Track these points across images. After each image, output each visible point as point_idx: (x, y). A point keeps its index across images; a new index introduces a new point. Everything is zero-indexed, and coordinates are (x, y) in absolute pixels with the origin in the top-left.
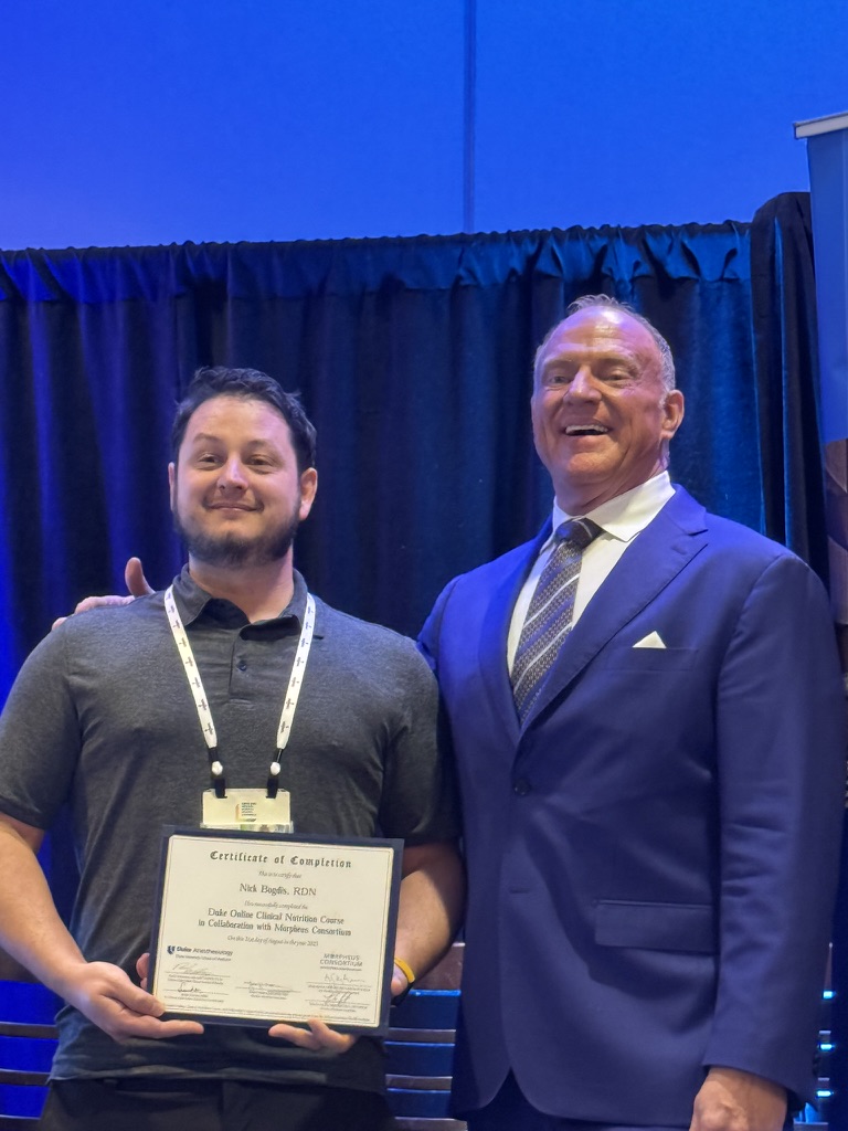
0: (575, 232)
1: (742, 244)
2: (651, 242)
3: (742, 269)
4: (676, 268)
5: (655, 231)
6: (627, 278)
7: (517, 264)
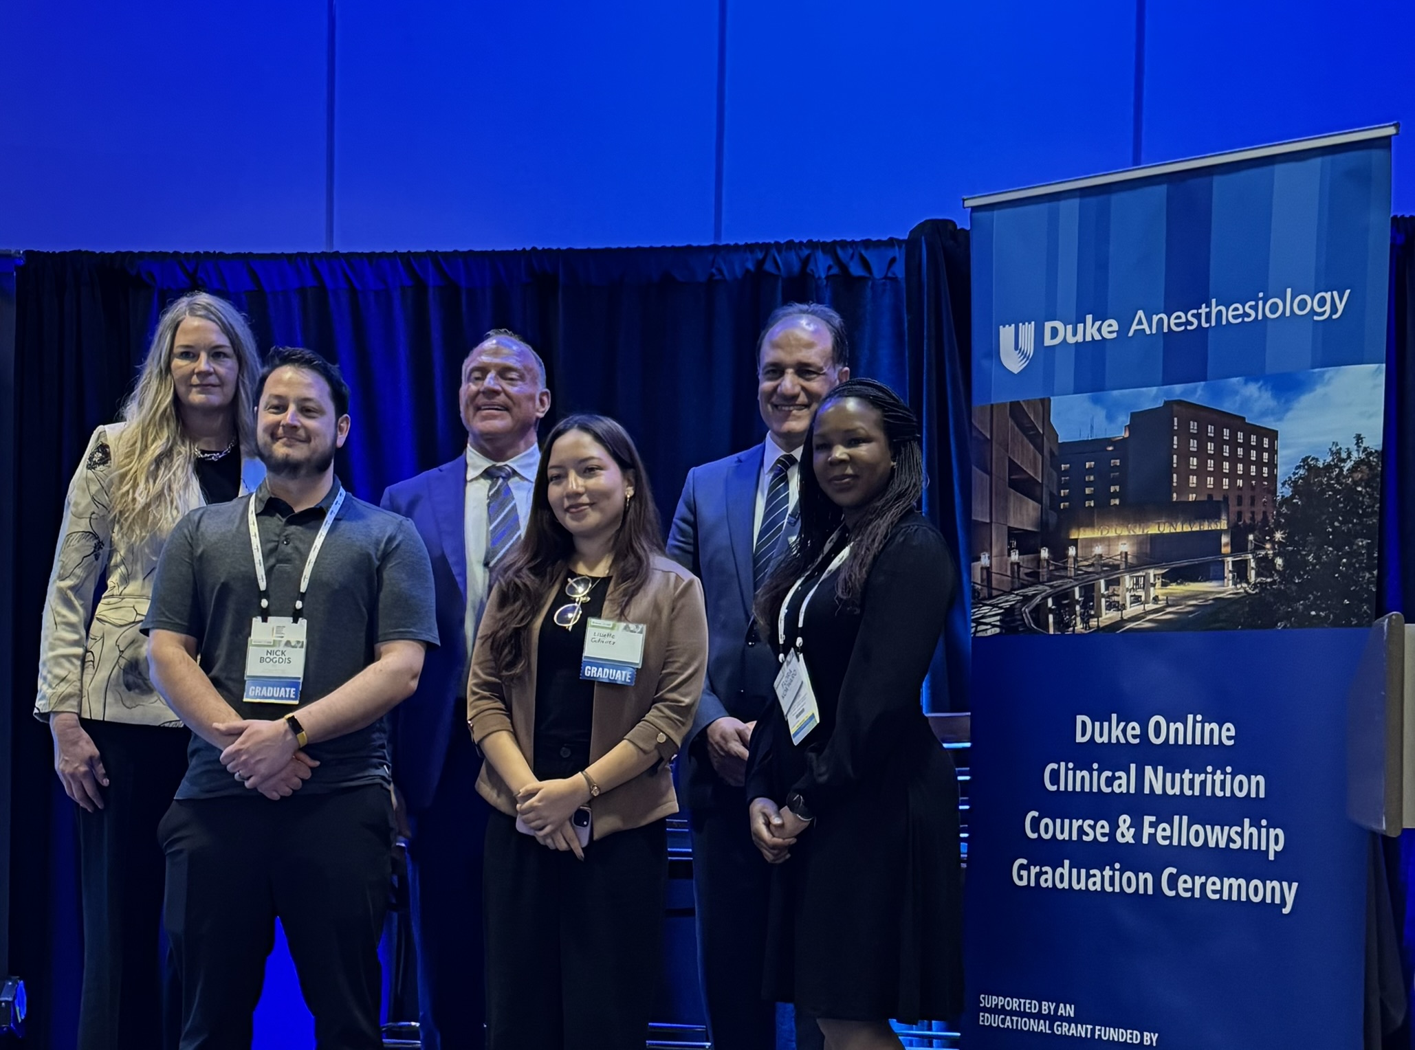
0: (790, 244)
1: (898, 253)
2: (840, 252)
3: (899, 270)
4: (856, 270)
5: (843, 244)
6: (823, 276)
7: (750, 266)
